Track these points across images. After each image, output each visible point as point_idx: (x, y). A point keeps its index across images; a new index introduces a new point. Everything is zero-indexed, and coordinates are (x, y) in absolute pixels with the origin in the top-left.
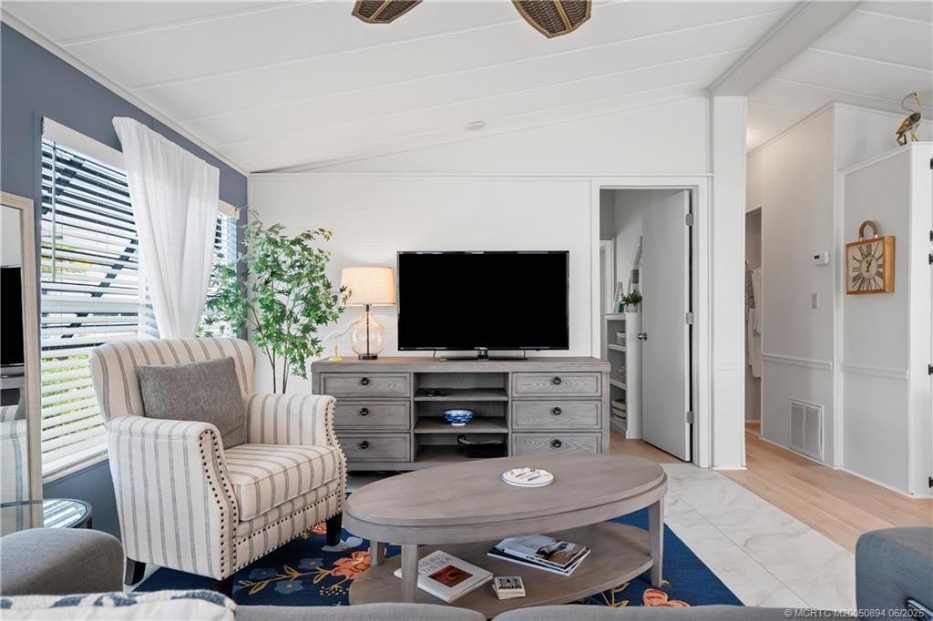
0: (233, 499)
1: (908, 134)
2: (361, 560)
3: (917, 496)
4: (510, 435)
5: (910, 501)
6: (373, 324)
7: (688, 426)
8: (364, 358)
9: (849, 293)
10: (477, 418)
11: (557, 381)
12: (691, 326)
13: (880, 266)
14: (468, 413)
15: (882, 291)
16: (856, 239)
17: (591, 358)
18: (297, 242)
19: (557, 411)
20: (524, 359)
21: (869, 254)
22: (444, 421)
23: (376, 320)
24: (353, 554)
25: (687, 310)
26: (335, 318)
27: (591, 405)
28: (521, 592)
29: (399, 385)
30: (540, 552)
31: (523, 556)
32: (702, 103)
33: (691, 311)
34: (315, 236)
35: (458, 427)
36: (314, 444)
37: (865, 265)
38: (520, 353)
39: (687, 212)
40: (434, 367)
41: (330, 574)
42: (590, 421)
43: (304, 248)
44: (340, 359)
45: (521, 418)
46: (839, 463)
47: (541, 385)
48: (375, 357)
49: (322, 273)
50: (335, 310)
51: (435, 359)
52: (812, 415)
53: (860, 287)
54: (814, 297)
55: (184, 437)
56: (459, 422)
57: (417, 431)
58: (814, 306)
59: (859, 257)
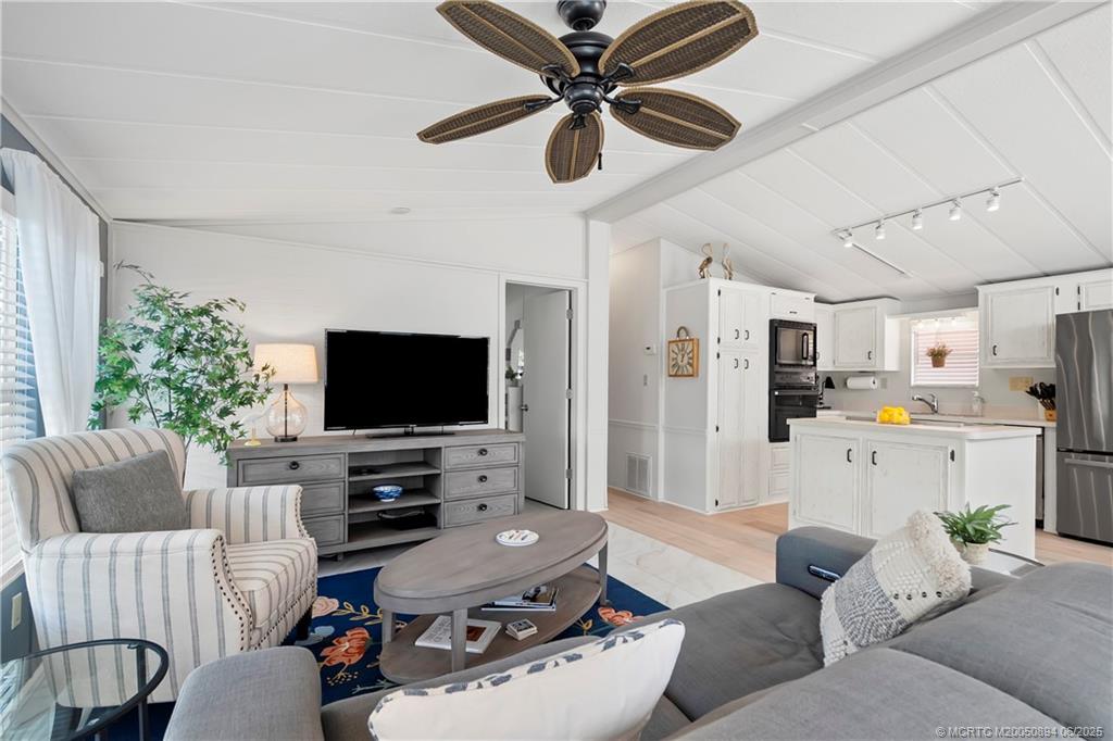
0: (247, 607)
1: (705, 270)
2: (347, 645)
3: (710, 513)
4: (442, 506)
5: (705, 516)
6: (292, 403)
7: (567, 480)
8: (283, 441)
9: (670, 376)
10: (407, 493)
11: (483, 452)
12: (570, 400)
13: (690, 358)
14: (400, 489)
15: (692, 376)
16: (675, 338)
17: (498, 429)
18: (204, 312)
19: (483, 479)
20: (451, 434)
21: (683, 349)
22: (374, 497)
23: (294, 399)
24: (334, 642)
25: (567, 387)
26: (261, 399)
27: (510, 471)
28: (534, 630)
29: (332, 466)
30: (525, 598)
31: (513, 604)
32: (580, 223)
33: (570, 387)
34: (225, 306)
35: (388, 504)
36: (283, 537)
37: (680, 357)
38: (438, 429)
39: (568, 308)
40: (369, 446)
41: (325, 666)
42: (509, 484)
43: (215, 321)
44: (258, 444)
45: (454, 488)
46: (661, 498)
47: (471, 456)
48: (295, 439)
49: (245, 350)
50: (261, 391)
51: (354, 438)
52: (643, 463)
53: (676, 373)
54: (645, 377)
55: (190, 548)
56: (391, 497)
57: (351, 512)
58: (645, 384)
59: (676, 351)
